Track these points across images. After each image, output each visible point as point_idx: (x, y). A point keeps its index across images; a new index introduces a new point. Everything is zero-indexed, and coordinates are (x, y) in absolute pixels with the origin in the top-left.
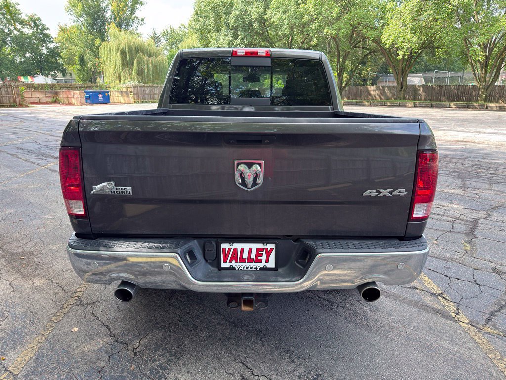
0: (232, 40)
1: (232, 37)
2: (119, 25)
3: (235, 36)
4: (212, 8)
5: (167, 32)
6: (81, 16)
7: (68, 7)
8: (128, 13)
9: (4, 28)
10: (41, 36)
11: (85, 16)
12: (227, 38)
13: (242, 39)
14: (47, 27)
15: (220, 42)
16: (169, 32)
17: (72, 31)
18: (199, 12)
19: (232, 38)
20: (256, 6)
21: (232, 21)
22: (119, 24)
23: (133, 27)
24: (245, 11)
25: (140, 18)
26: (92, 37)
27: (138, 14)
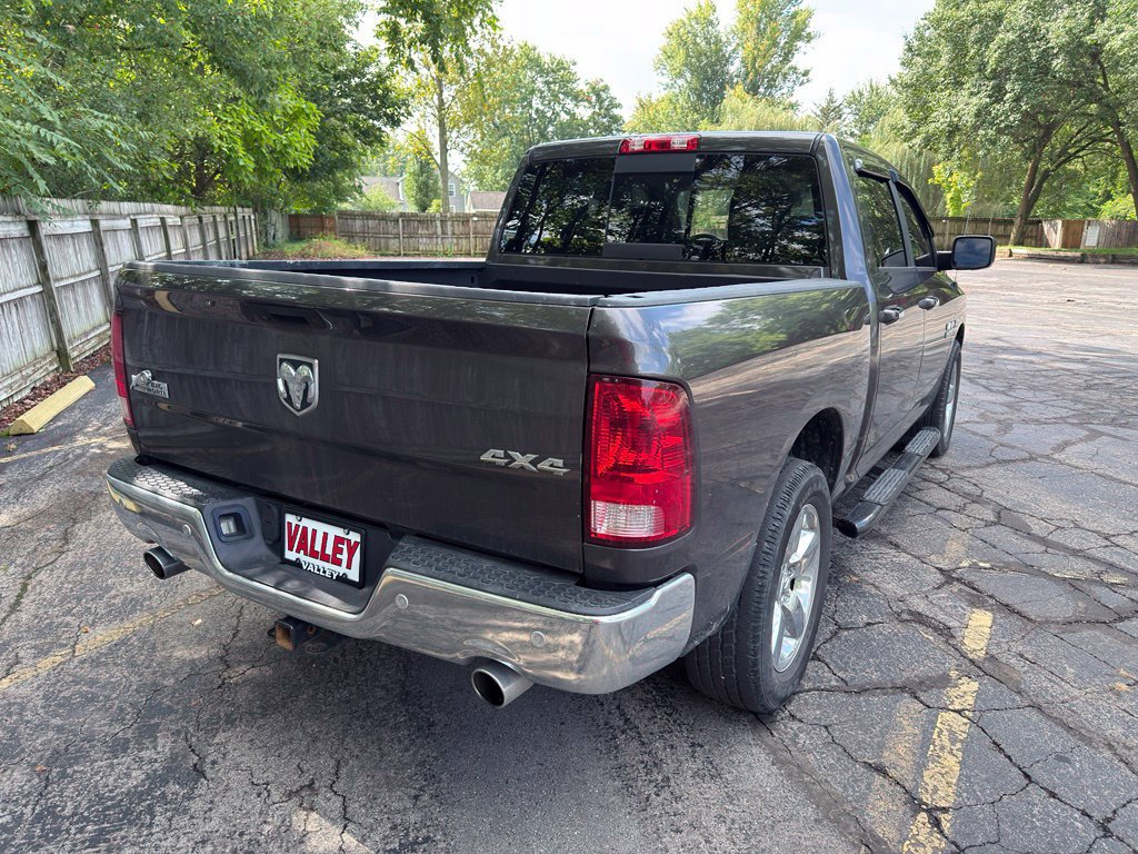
0: (987, 105)
1: (990, 96)
2: (753, 89)
3: (998, 94)
4: (947, 31)
5: (861, 94)
6: (680, 75)
7: (659, 60)
8: (775, 61)
9: (546, 110)
10: (605, 120)
11: (688, 75)
12: (974, 100)
13: (1017, 99)
14: (617, 102)
15: (955, 110)
16: (866, 94)
17: (659, 108)
18: (916, 43)
19: (988, 100)
20: (1066, 14)
21: (992, 56)
22: (754, 85)
23: (783, 91)
24: (1034, 29)
25: (801, 69)
26: (696, 116)
27: (799, 61)
